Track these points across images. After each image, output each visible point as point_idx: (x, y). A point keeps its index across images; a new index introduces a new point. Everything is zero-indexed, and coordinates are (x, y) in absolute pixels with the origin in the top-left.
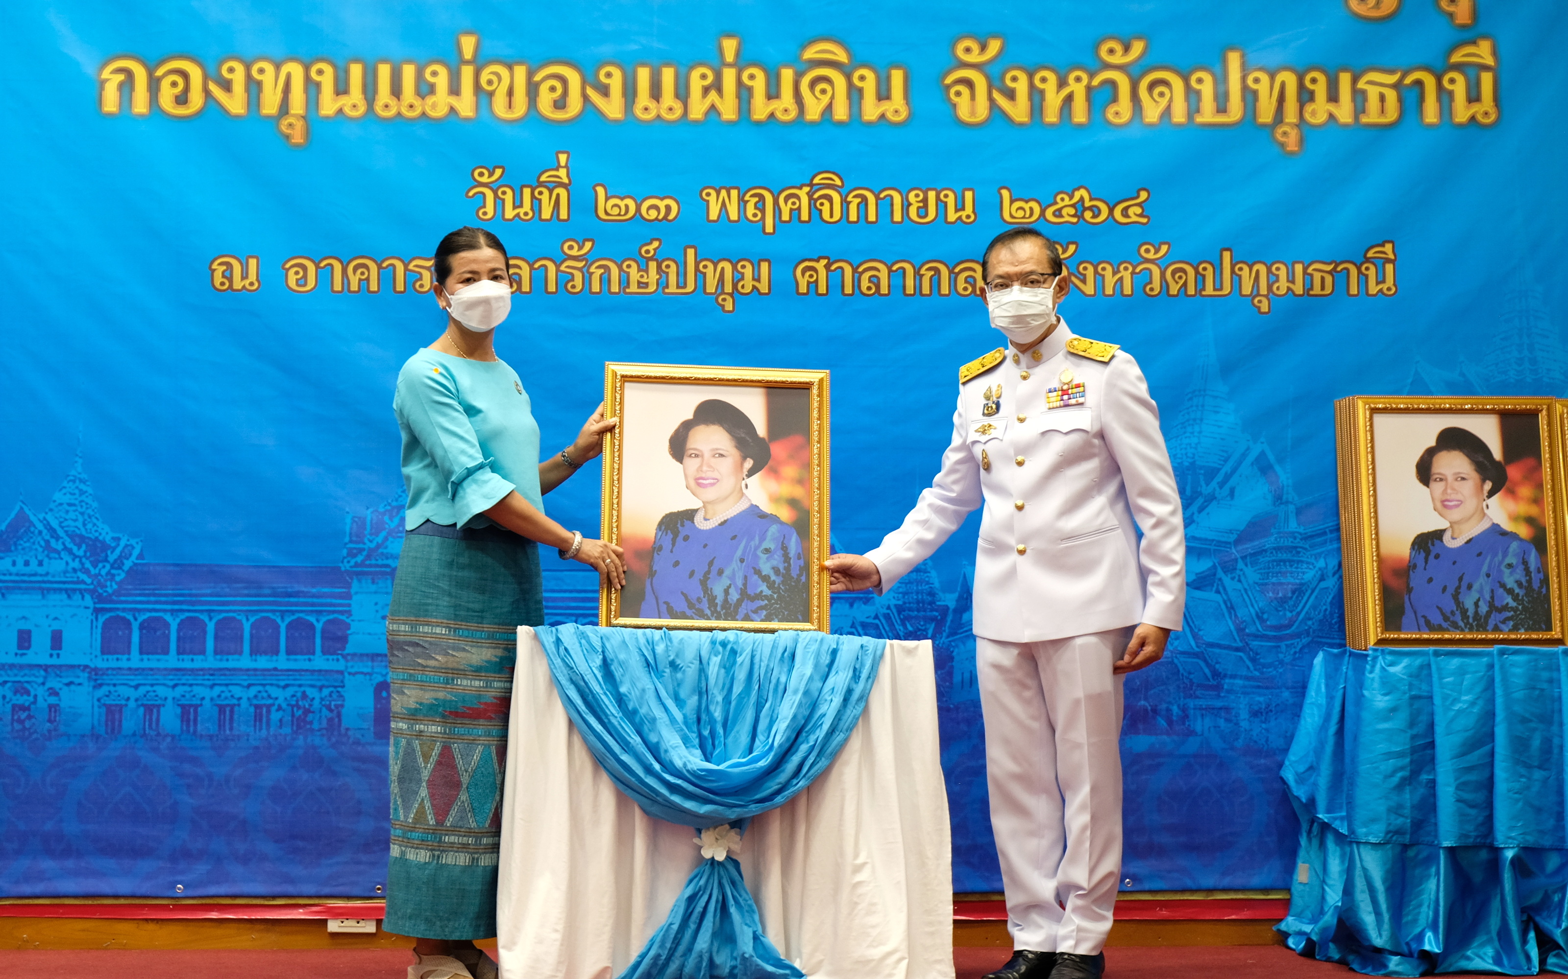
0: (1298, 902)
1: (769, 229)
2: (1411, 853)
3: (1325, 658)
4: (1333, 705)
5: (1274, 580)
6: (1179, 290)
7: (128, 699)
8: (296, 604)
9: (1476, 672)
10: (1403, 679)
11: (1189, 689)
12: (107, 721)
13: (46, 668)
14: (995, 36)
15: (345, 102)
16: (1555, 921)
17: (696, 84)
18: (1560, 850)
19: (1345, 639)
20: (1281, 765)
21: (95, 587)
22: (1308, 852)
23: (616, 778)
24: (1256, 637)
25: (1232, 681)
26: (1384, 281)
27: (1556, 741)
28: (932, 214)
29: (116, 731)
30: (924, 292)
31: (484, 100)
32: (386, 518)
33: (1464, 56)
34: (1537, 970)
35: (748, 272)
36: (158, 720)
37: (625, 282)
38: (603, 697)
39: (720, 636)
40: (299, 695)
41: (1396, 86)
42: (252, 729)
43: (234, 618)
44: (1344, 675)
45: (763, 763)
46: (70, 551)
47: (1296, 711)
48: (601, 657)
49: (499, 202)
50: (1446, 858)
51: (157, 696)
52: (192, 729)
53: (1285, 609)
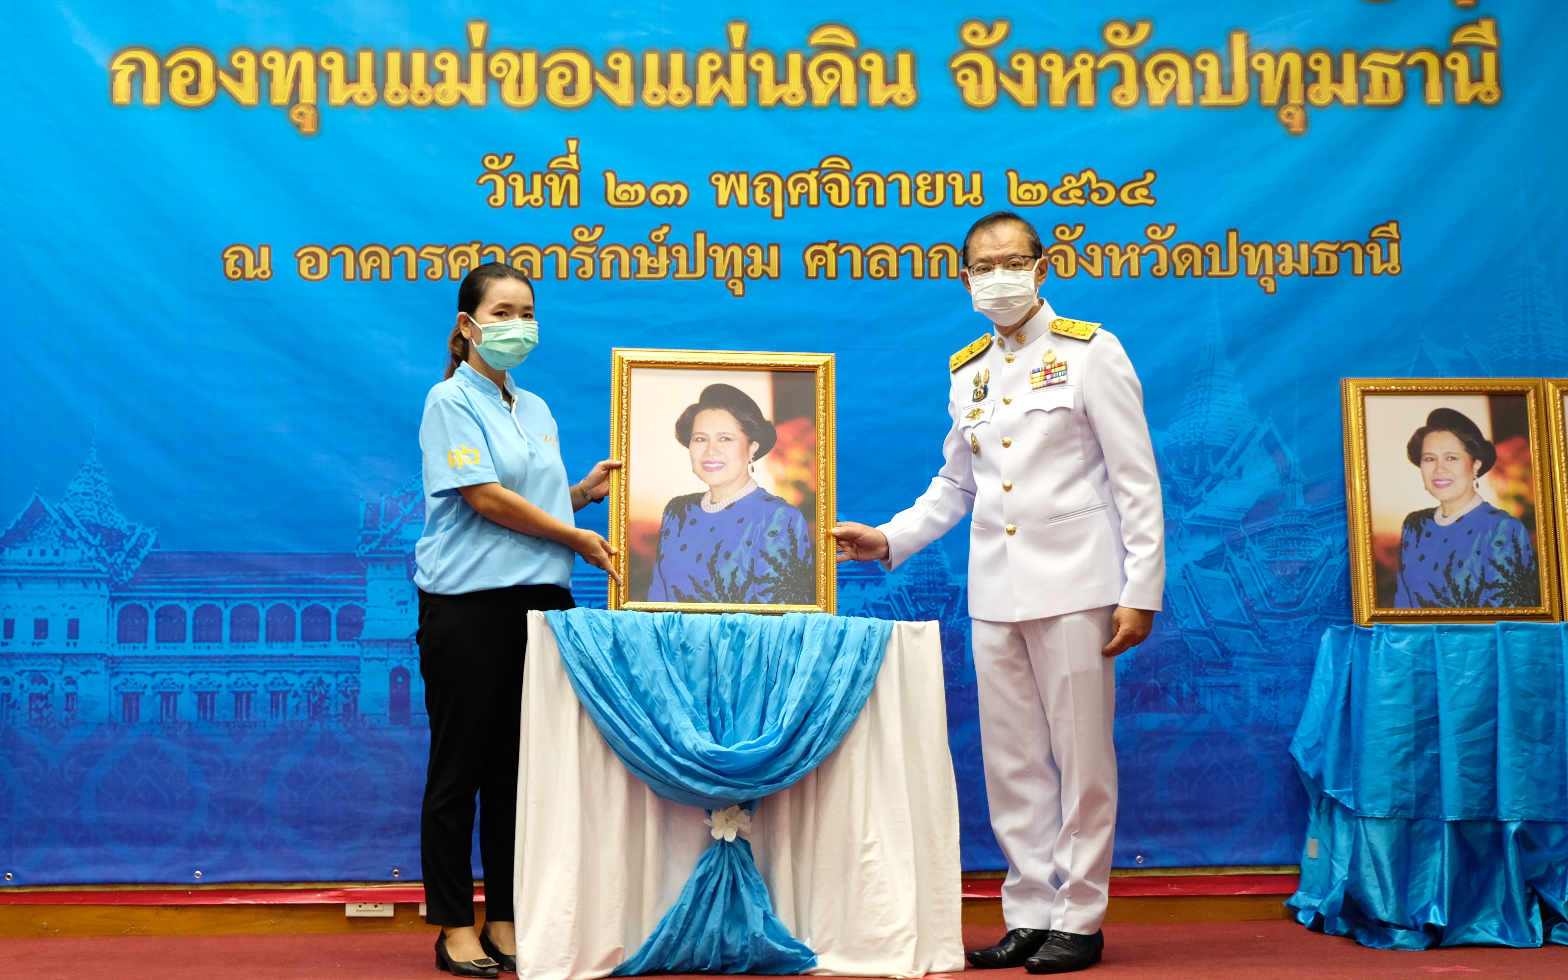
0: (1308, 877)
1: (778, 213)
2: (1416, 828)
3: (1333, 637)
4: (1340, 682)
5: (1282, 558)
6: (1186, 271)
7: (145, 687)
8: (311, 591)
9: (1478, 648)
10: (1407, 655)
11: (1199, 667)
12: (124, 709)
13: (63, 657)
14: (1001, 20)
15: (355, 90)
16: (1558, 895)
17: (705, 70)
18: (1562, 823)
19: (1352, 616)
20: (1289, 742)
21: (111, 576)
22: (1317, 828)
23: (627, 761)
24: (1265, 614)
25: (1240, 658)
26: (1388, 261)
27: (1559, 715)
28: (940, 198)
29: (133, 719)
30: (932, 275)
31: (494, 88)
32: (400, 505)
33: (1466, 36)
34: (1541, 942)
35: (758, 256)
36: (175, 708)
37: (635, 268)
38: (613, 680)
39: (729, 618)
40: (315, 681)
41: (1400, 67)
42: (269, 715)
43: (250, 606)
44: (1350, 652)
45: (772, 745)
46: (86, 541)
47: (1304, 687)
48: (612, 640)
49: (510, 189)
50: (1450, 832)
51: (173, 684)
52: (208, 716)
53: (1293, 587)
